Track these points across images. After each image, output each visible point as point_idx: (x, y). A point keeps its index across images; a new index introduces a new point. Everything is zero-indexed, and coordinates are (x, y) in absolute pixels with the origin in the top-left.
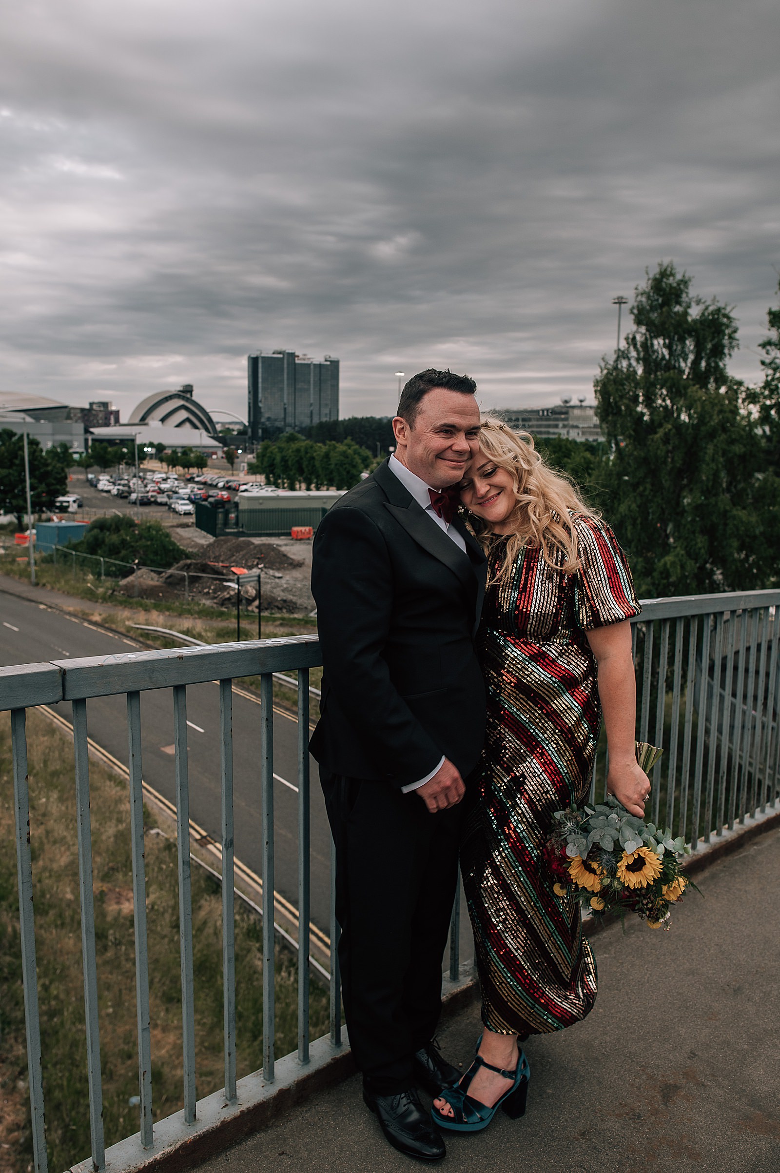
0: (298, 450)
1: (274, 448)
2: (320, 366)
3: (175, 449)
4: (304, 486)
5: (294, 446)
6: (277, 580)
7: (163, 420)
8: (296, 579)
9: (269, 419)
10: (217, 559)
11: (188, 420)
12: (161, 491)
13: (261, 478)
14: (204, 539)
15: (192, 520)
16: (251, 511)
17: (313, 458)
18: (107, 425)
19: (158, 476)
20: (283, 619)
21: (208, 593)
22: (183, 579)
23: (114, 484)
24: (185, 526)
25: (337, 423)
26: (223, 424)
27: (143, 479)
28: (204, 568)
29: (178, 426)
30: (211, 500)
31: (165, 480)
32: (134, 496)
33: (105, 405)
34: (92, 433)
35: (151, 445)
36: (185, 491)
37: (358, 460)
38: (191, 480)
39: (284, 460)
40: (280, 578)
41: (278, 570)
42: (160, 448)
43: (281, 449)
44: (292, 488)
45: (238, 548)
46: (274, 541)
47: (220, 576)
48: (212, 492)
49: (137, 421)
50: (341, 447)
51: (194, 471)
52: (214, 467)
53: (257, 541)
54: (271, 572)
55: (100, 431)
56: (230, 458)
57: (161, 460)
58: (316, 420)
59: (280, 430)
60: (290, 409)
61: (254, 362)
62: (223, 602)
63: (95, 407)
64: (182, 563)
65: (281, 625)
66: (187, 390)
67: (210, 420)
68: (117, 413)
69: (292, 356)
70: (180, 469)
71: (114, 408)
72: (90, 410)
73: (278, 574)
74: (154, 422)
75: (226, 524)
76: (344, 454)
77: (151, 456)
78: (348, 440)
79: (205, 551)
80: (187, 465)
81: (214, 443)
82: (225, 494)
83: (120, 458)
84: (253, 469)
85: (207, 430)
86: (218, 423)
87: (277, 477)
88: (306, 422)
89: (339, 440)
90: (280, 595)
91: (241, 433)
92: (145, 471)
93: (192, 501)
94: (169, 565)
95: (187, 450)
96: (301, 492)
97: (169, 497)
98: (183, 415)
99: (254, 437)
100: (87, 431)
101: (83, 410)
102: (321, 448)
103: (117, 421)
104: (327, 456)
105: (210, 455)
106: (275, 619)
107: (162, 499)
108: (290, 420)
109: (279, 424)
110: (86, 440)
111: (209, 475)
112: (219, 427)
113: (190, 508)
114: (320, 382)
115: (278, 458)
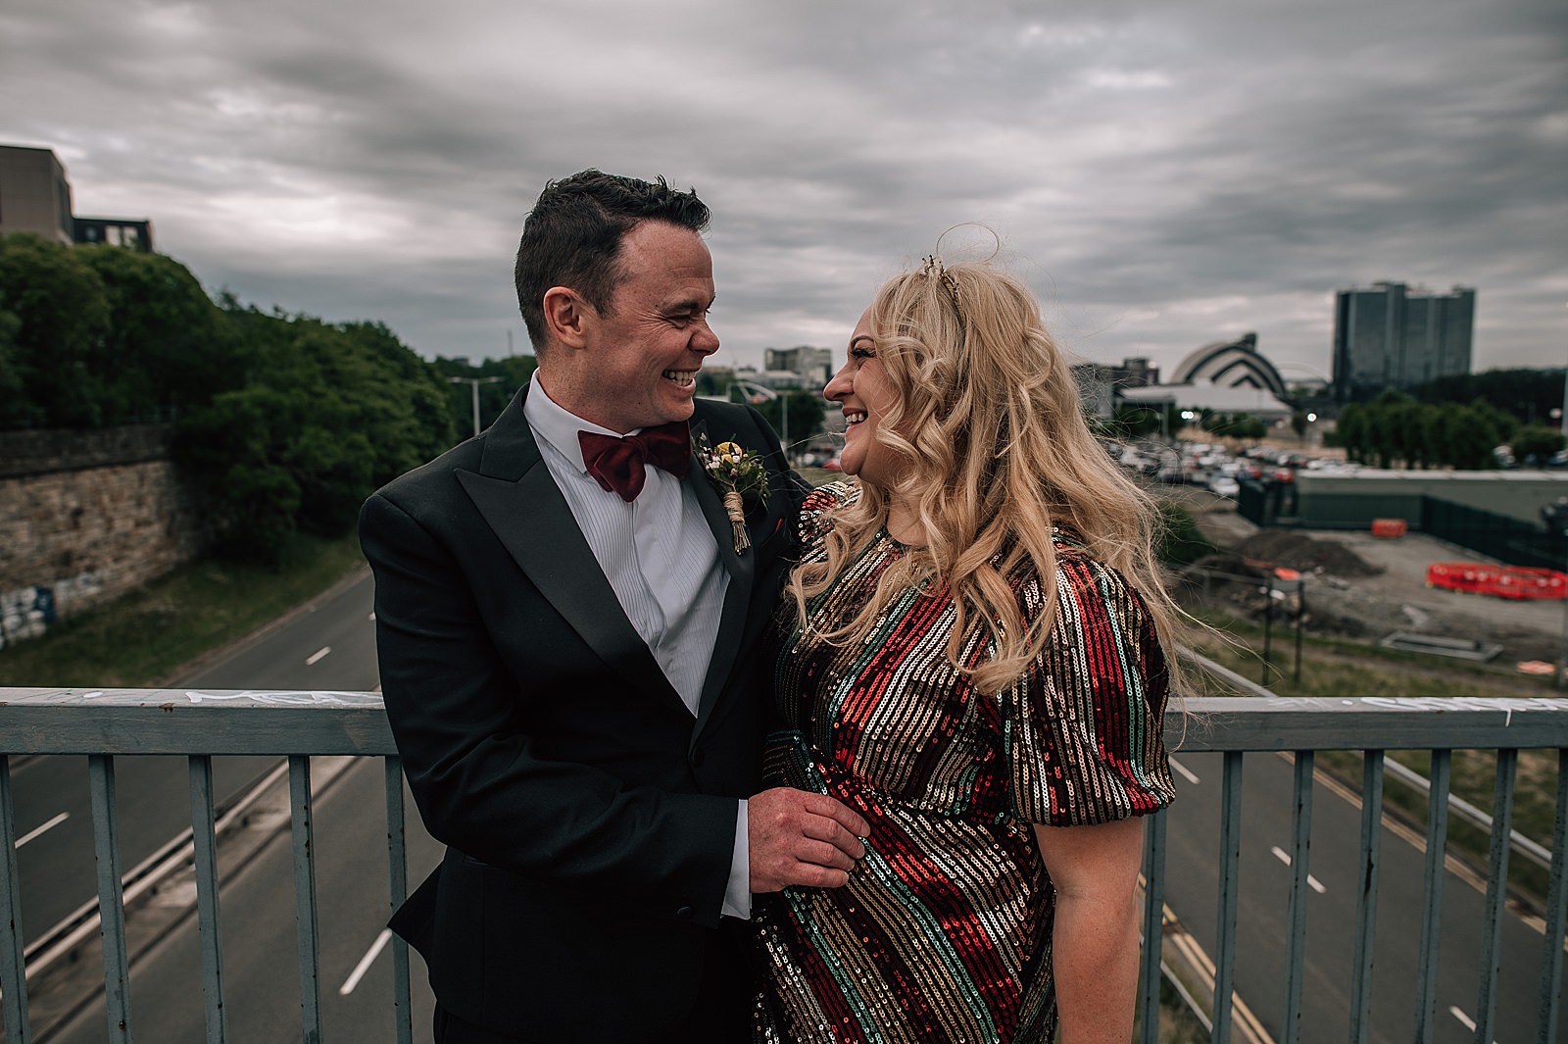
0: (1397, 416)
1: (1361, 413)
2: (1444, 301)
3: (1223, 416)
4: (1403, 464)
5: (1392, 409)
6: (1339, 592)
7: (1214, 378)
8: (1369, 592)
9: (1362, 374)
10: (1258, 557)
11: (1247, 378)
12: (1199, 467)
13: (1340, 453)
14: (1242, 529)
15: (1233, 504)
16: (1314, 497)
17: (1418, 427)
18: (1143, 384)
19: (1199, 448)
20: (1339, 644)
21: (1237, 601)
22: (1202, 580)
23: (1141, 456)
24: (1222, 512)
25: (1466, 378)
26: (1298, 383)
27: (1179, 452)
28: (1236, 568)
29: (1236, 384)
30: (1265, 480)
31: (1206, 454)
32: (1162, 473)
33: (1143, 362)
34: (1122, 396)
35: (1195, 410)
36: (1232, 467)
37: (1490, 427)
38: (1243, 454)
39: (1375, 428)
40: (1344, 589)
41: (1344, 576)
42: (1206, 413)
43: (1371, 414)
44: (1385, 466)
45: (1289, 544)
46: (1345, 538)
47: (1256, 578)
48: (1269, 470)
49: (1181, 378)
50: (1464, 411)
51: (1247, 442)
52: (1277, 437)
53: (1317, 536)
54: (1331, 579)
55: (1132, 394)
56: (1300, 425)
57: (1206, 428)
58: (1434, 374)
59: (1378, 389)
60: (1395, 360)
61: (1344, 300)
62: (1255, 615)
63: (1131, 365)
64: (1206, 559)
65: (1337, 653)
66: (1250, 340)
67: (1277, 377)
68: (1156, 372)
69: (1401, 288)
70: (1229, 441)
71: (1152, 365)
72: (1125, 368)
73: (1341, 582)
74: (1202, 382)
75: (1277, 511)
76: (1468, 420)
77: (1193, 424)
78: (1479, 402)
79: (1243, 546)
80: (1238, 434)
81: (1279, 406)
82: (1285, 473)
83: (1153, 426)
84: (1329, 441)
85: (1273, 389)
86: (1290, 381)
87: (1363, 452)
88: (1418, 376)
89: (1464, 400)
90: (1339, 610)
91: (1322, 393)
92: (1183, 442)
93: (1237, 480)
94: (1189, 560)
95: (1240, 416)
96: (1397, 473)
97: (1209, 475)
98: (1241, 371)
99: (1339, 399)
100: (1116, 393)
101: (1115, 368)
102: (1432, 412)
103: (1156, 382)
104: (1441, 423)
105: (1273, 423)
106: (1328, 644)
107: (1199, 477)
108: (1393, 374)
109: (1375, 381)
110: (1115, 405)
111: (1267, 448)
112: (1290, 387)
113: (1234, 489)
114: (1443, 322)
115: (1366, 426)
